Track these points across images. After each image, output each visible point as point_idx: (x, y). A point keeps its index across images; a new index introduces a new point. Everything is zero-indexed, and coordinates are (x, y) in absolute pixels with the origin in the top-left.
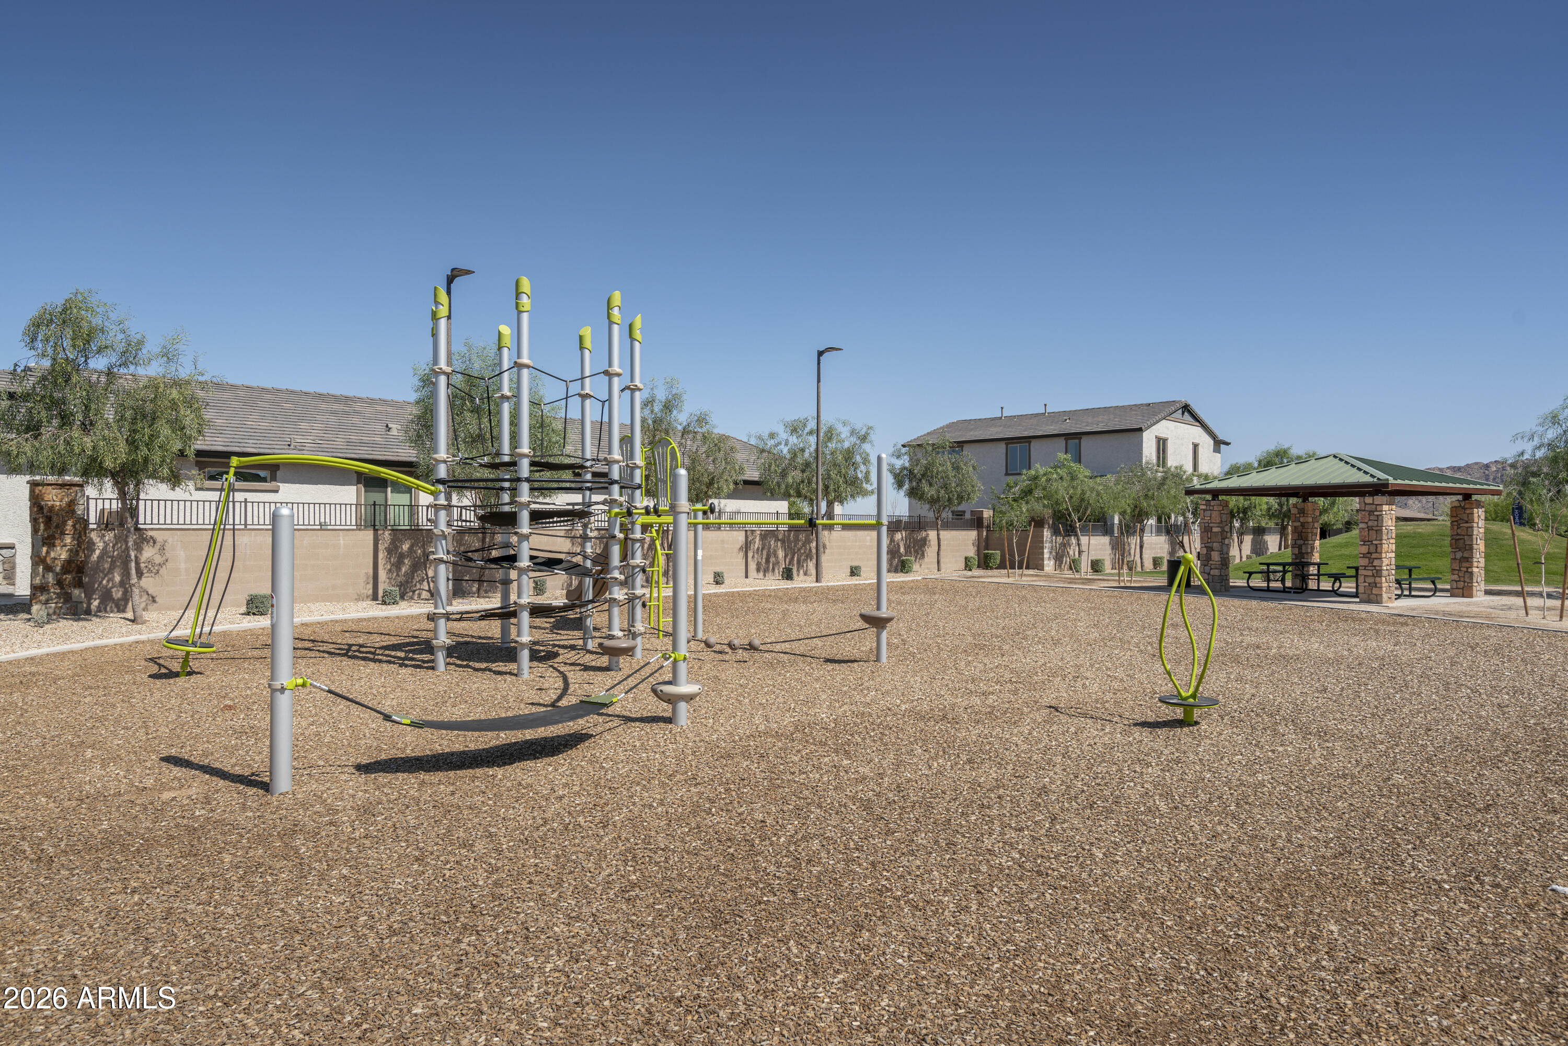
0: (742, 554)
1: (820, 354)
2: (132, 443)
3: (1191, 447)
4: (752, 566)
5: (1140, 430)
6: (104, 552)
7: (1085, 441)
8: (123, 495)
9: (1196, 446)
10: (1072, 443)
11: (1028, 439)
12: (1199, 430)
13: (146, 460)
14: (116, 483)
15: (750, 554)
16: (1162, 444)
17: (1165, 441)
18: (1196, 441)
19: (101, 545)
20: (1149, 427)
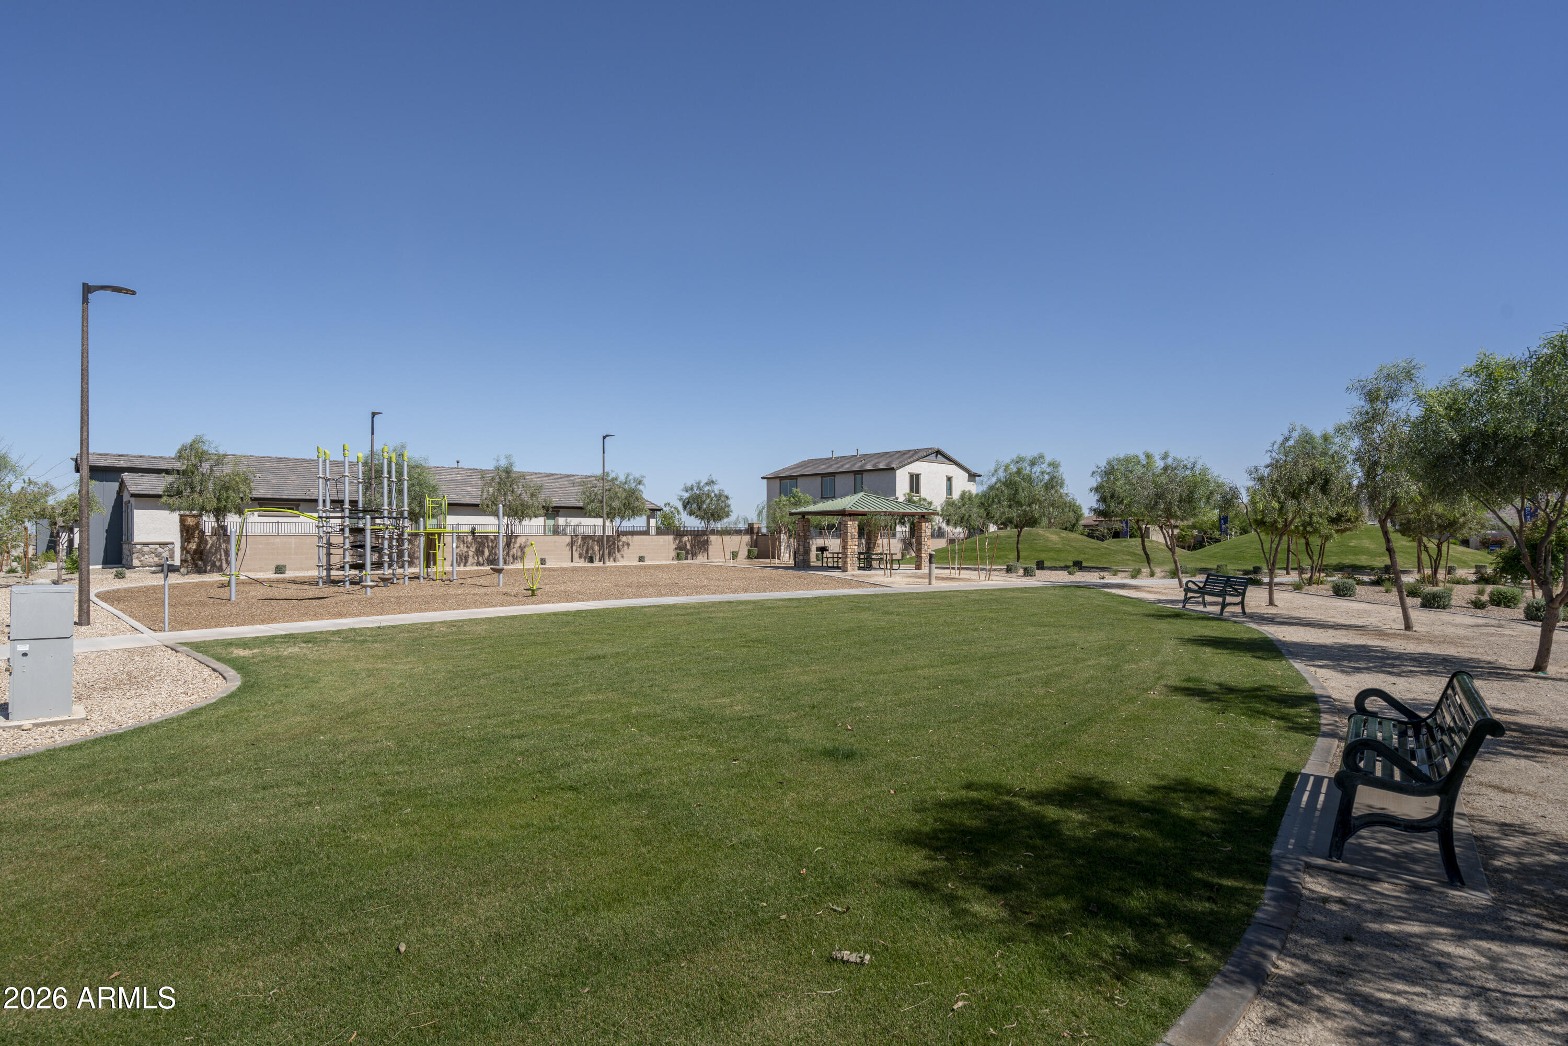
0: (568, 548)
1: (604, 438)
2: (219, 499)
3: (945, 479)
4: (576, 555)
5: (892, 469)
6: (212, 545)
7: (865, 475)
8: (218, 520)
9: (949, 479)
10: (859, 477)
11: (833, 474)
12: (954, 467)
13: (225, 506)
14: (215, 516)
15: (574, 548)
16: (915, 480)
17: (918, 476)
18: (950, 475)
19: (210, 542)
20: (901, 467)
